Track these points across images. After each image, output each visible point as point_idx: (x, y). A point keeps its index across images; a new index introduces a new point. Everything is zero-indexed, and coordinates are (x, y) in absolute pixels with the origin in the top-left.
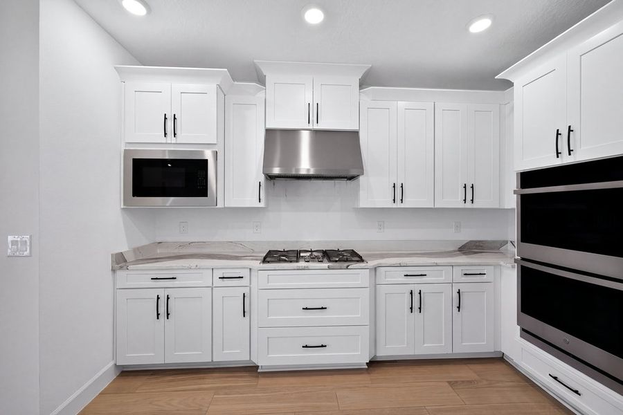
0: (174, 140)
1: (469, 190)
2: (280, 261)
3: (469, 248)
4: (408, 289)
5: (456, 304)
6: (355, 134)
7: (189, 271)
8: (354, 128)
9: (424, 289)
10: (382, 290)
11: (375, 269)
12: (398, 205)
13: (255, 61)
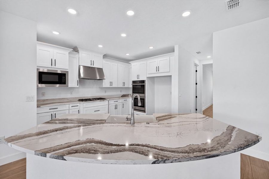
1: (124, 83)
2: (86, 101)
3: (124, 96)
5: (123, 107)
6: (102, 69)
8: (102, 68)
9: (118, 104)
10: (110, 105)
11: (109, 100)
12: (111, 86)
13: (77, 46)
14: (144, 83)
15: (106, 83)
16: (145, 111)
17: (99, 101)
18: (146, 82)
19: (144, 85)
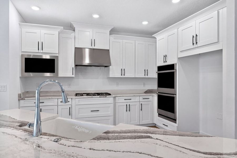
0: (41, 51)
1: (146, 71)
4: (125, 104)
5: (140, 109)
6: (108, 51)
7: (48, 100)
8: (108, 48)
9: (131, 104)
10: (117, 105)
11: (115, 97)
12: (123, 76)
13: (71, 22)
14: (174, 69)
15: (114, 71)
16: (175, 120)
17: (99, 96)
18: (177, 68)
19: (174, 72)
